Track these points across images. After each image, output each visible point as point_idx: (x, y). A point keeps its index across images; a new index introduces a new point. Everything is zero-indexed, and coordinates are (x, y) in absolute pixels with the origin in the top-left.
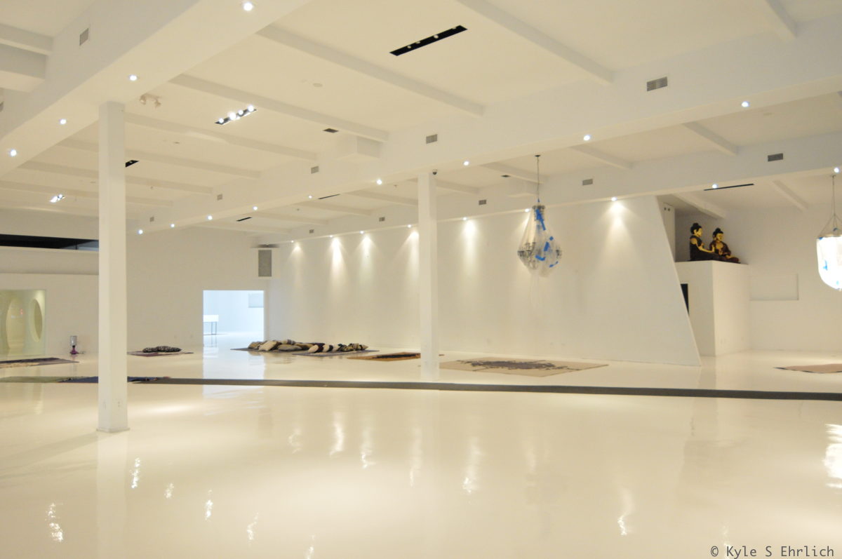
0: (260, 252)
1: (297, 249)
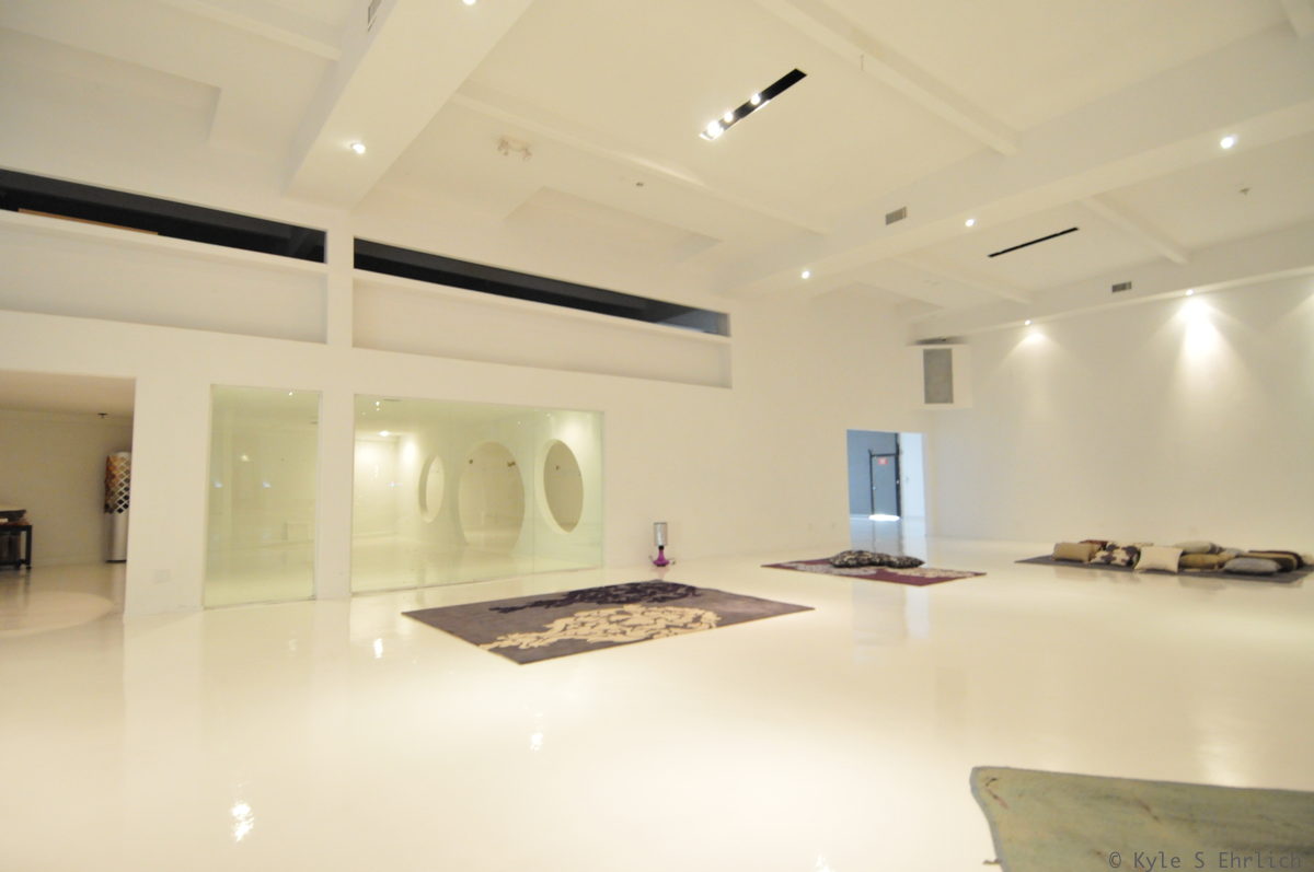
0: (927, 354)
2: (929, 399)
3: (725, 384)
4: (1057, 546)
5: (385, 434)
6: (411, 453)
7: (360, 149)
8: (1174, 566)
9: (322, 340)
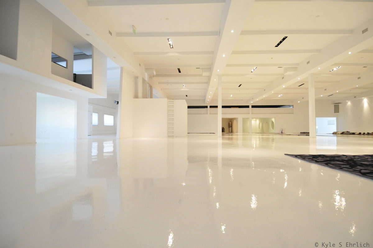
0: (335, 106)
1: (349, 103)
2: (335, 112)
3: (293, 113)
5: (254, 119)
6: (258, 121)
7: (252, 102)
9: (249, 114)
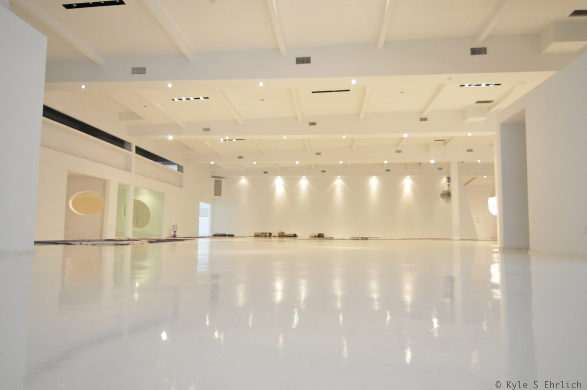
0: (216, 181)
2: (215, 194)
3: (181, 186)
4: (255, 233)
8: (278, 236)
9: (131, 172)
